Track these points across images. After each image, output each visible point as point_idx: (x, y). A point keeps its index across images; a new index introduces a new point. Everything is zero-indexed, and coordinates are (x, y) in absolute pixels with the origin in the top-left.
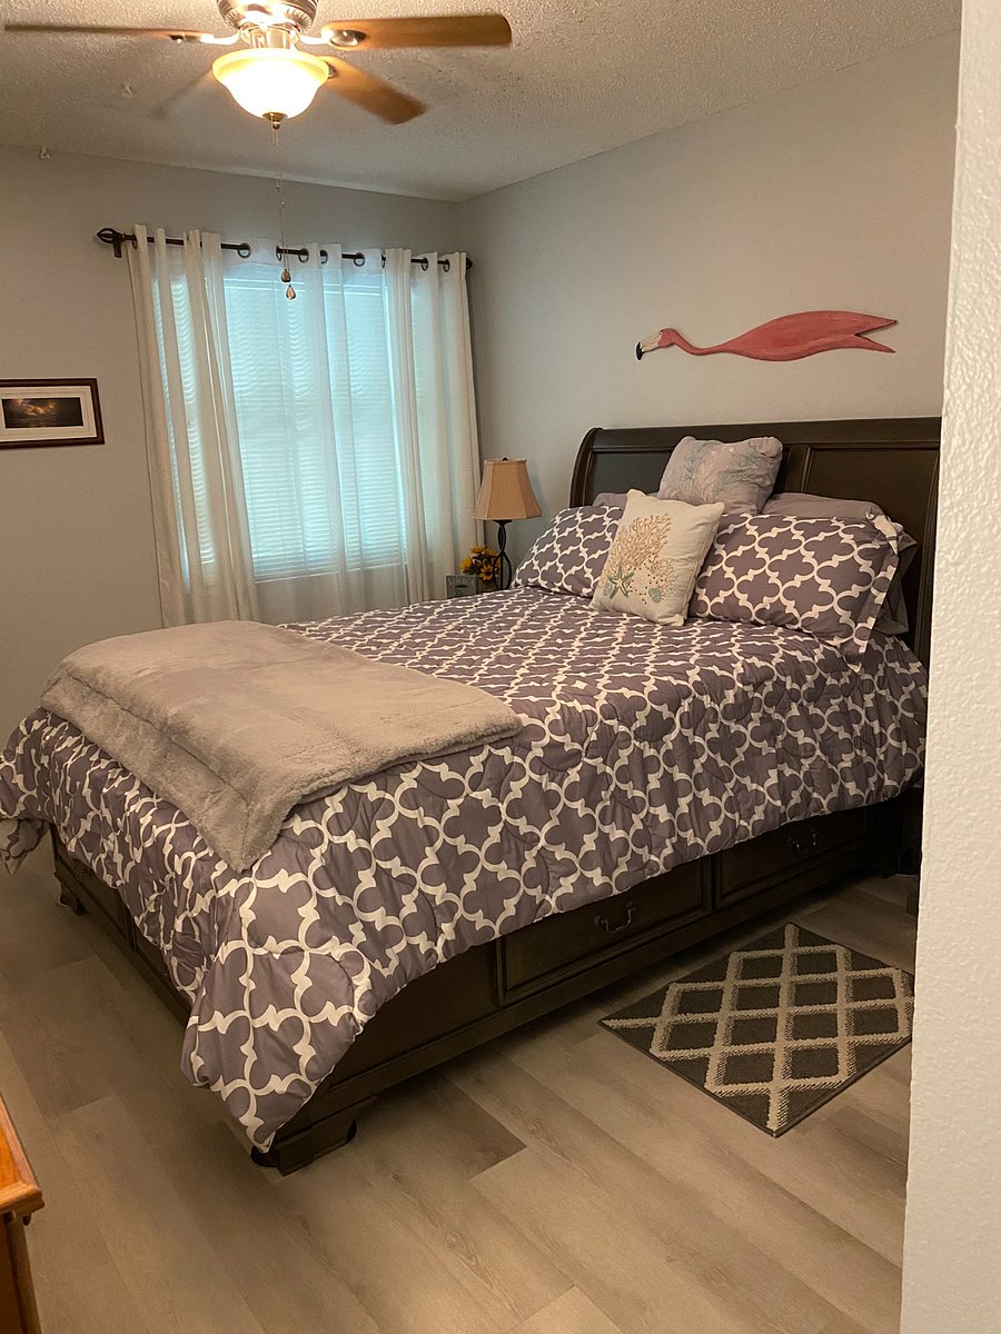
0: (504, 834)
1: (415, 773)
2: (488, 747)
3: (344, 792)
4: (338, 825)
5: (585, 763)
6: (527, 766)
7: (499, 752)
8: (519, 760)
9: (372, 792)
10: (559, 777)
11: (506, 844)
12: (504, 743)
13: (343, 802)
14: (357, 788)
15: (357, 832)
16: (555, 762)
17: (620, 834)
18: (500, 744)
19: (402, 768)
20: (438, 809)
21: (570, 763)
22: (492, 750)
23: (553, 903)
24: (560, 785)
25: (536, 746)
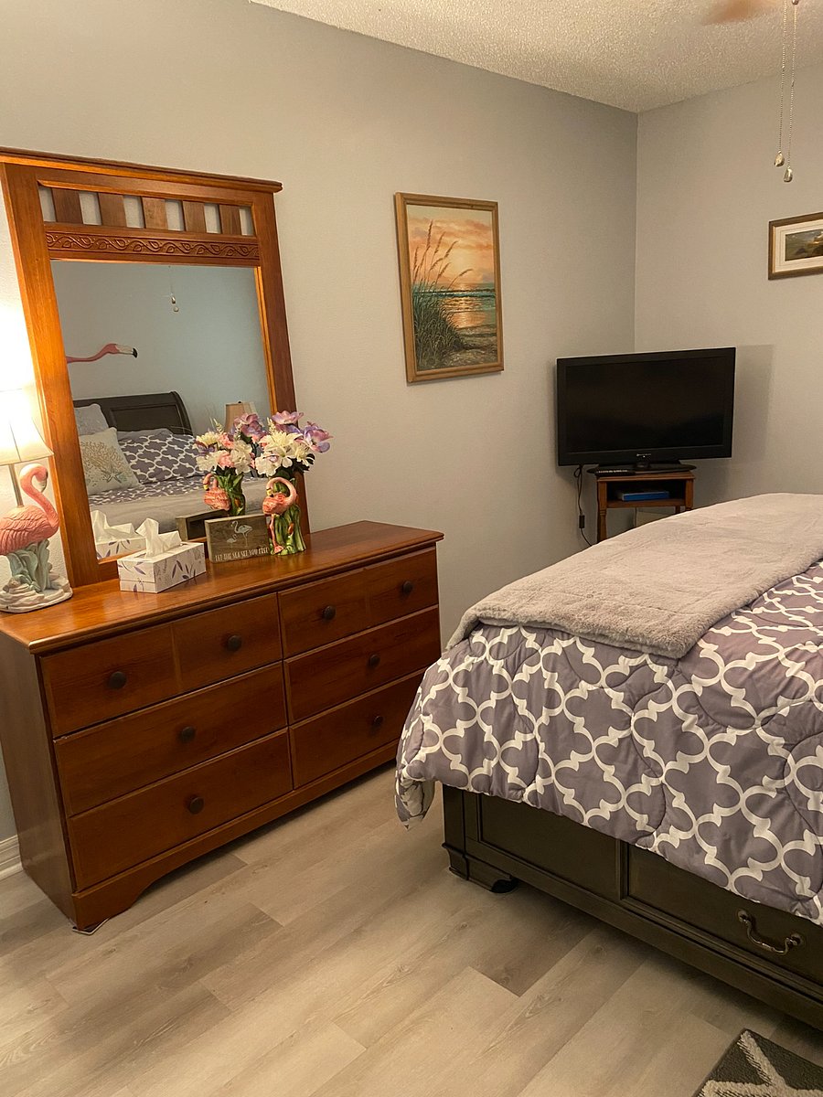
0: (625, 743)
1: (566, 644)
2: (646, 657)
3: (514, 630)
4: (497, 652)
5: (754, 734)
6: (676, 695)
7: (654, 667)
8: (670, 684)
9: (531, 640)
10: (710, 727)
11: (623, 754)
12: (667, 662)
13: (510, 637)
14: (524, 632)
15: (506, 662)
16: (713, 710)
17: (769, 836)
18: (661, 661)
19: (560, 634)
20: (568, 683)
21: (733, 720)
22: (649, 661)
23: (657, 841)
24: (709, 735)
25: (699, 683)
